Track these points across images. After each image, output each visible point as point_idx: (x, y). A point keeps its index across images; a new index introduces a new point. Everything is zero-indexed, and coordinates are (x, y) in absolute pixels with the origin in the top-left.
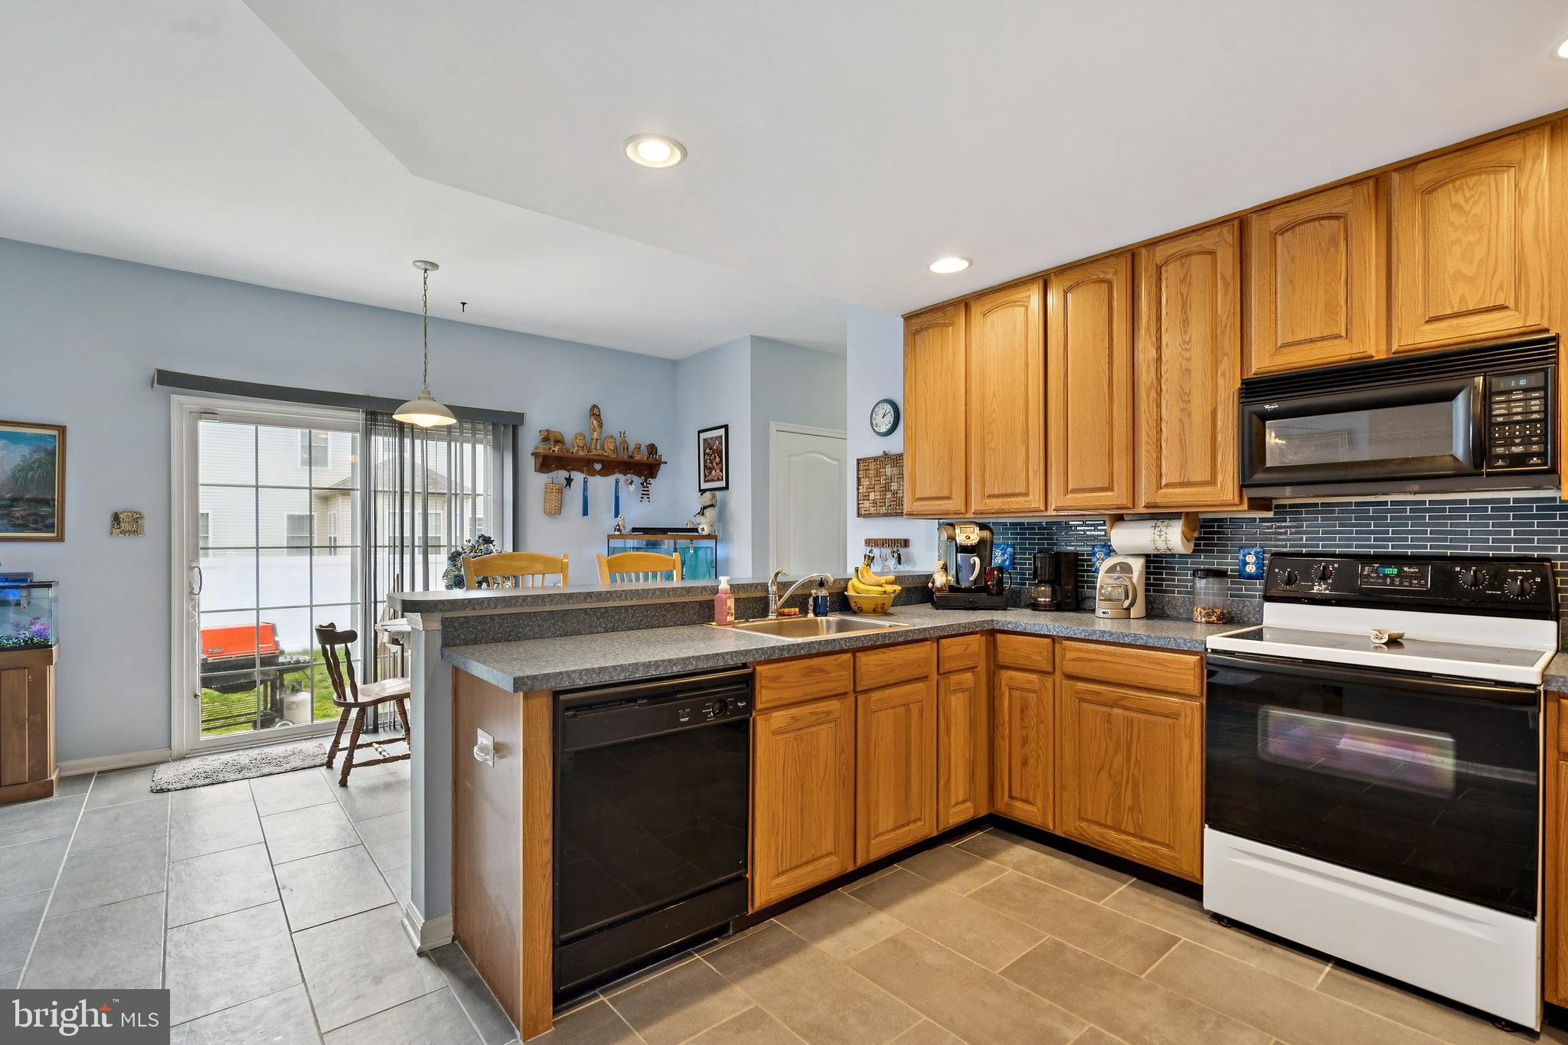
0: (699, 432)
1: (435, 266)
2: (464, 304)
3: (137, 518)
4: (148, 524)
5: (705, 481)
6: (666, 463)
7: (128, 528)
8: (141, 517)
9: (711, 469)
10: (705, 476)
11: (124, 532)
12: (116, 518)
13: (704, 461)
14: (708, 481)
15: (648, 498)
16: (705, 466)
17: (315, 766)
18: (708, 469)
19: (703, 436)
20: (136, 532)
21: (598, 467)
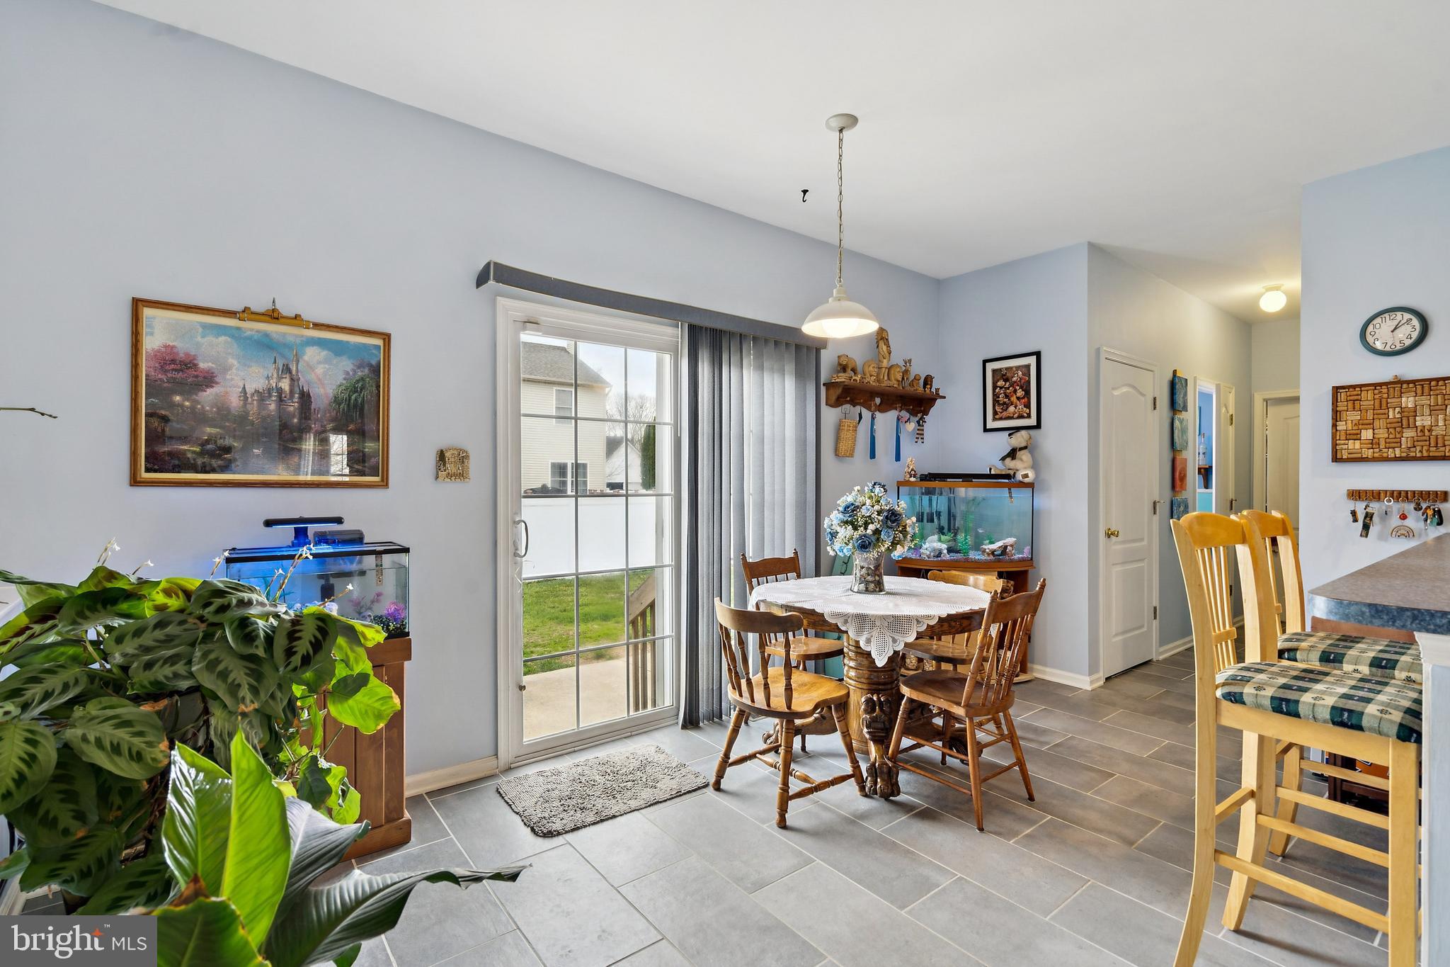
0: (985, 362)
1: (852, 120)
2: (805, 192)
3: (463, 458)
4: (474, 465)
5: (994, 419)
6: (945, 397)
7: (454, 470)
8: (467, 457)
9: (1006, 406)
10: (995, 413)
11: (449, 476)
12: (441, 456)
13: (994, 395)
14: (1001, 419)
15: (922, 438)
16: (995, 401)
17: (699, 788)
18: (999, 404)
19: (990, 366)
20: (461, 476)
21: (878, 401)
